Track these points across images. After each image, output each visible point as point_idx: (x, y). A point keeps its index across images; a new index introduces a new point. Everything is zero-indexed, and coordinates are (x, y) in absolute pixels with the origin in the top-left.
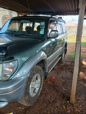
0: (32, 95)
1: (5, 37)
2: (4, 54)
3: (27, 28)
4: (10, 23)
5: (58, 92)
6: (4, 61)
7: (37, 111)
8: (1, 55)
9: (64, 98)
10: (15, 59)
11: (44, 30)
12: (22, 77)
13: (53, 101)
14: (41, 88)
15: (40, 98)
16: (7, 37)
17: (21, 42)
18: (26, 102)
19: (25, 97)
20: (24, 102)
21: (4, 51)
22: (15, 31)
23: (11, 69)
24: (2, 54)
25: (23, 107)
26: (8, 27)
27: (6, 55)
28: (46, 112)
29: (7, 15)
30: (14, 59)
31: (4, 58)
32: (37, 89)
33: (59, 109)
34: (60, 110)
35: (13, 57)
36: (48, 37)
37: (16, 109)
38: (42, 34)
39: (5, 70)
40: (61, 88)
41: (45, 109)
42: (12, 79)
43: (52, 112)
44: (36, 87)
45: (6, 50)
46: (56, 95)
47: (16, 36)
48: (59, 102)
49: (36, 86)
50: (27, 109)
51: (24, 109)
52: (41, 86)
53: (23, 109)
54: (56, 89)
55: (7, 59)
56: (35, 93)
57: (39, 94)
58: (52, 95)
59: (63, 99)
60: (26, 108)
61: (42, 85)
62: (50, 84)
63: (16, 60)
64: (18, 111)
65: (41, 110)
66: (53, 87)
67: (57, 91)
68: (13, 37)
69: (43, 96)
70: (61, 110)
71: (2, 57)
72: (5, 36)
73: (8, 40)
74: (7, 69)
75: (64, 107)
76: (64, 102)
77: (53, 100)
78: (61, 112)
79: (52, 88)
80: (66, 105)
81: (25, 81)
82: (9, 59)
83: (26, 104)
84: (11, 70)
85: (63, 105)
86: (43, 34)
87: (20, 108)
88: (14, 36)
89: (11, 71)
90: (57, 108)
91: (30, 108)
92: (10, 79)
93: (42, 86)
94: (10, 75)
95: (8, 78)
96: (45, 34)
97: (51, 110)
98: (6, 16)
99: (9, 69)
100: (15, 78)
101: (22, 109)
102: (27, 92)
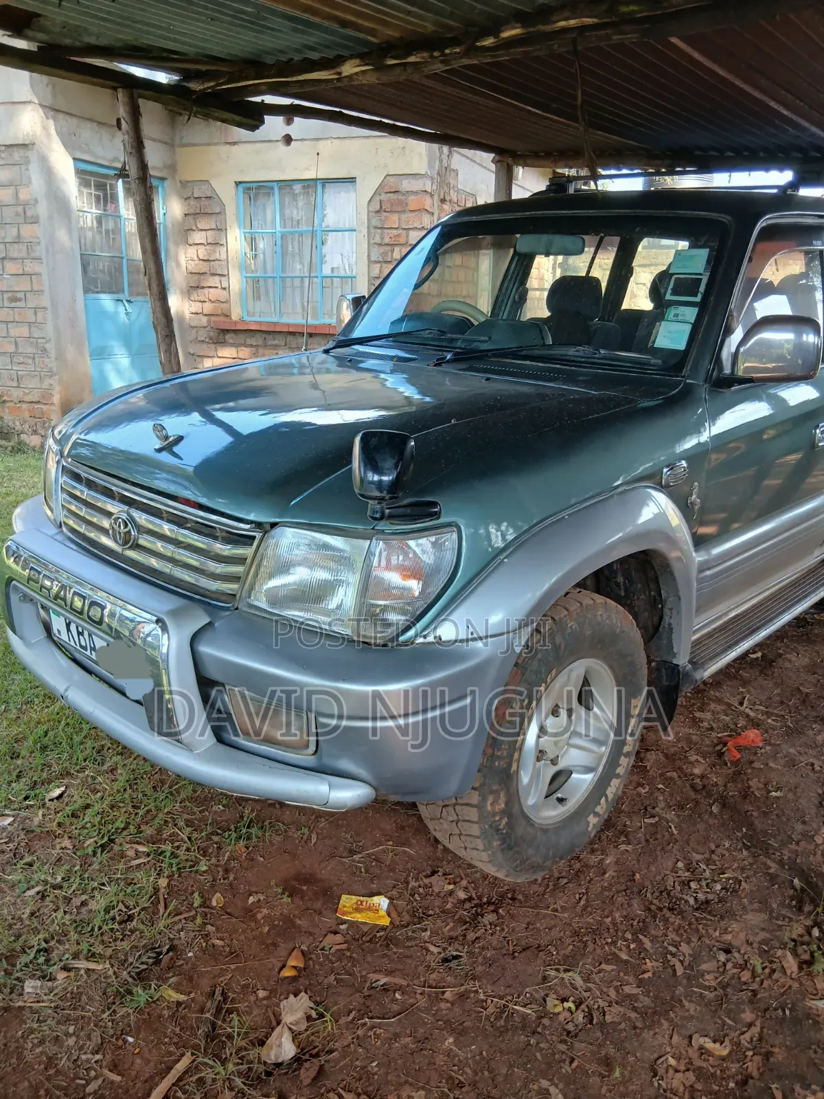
0: (535, 807)
1: (389, 365)
2: (385, 478)
3: (564, 289)
4: (434, 258)
5: (766, 850)
6: (382, 518)
7: (555, 933)
8: (372, 483)
9: (807, 908)
10: (442, 520)
11: (691, 314)
12: (480, 644)
13: (704, 906)
14: (615, 782)
15: (594, 859)
16: (399, 364)
17: (497, 405)
18: (484, 833)
19: (484, 798)
20: (475, 829)
21: (389, 463)
22: (463, 325)
23: (415, 578)
24: (376, 478)
25: (464, 883)
26: (417, 286)
27: (394, 487)
28: (624, 957)
29: (415, 176)
30: (437, 515)
31: (384, 504)
32: (583, 781)
33: (743, 967)
34: (746, 976)
35: (434, 504)
36: (727, 370)
37: (413, 884)
38: (674, 352)
39: (380, 581)
40: (799, 827)
41: (629, 936)
42: (410, 642)
43: (680, 972)
44: (573, 757)
45: (402, 452)
46: (743, 869)
47: (469, 358)
48: (755, 919)
49: (573, 751)
50: (489, 903)
51: (470, 899)
52: (613, 762)
53: (462, 895)
54: (750, 826)
55: (401, 511)
56: (561, 800)
57: (593, 820)
58: (708, 862)
59: (800, 909)
60: (480, 898)
61: (624, 761)
62: (702, 777)
63: (449, 525)
64: (423, 897)
65: (596, 932)
66: (724, 806)
67: (757, 844)
68: (444, 367)
69: (623, 847)
70: (754, 976)
71: (376, 494)
72: (392, 358)
73: (410, 392)
74: (394, 578)
75: (791, 964)
76: (801, 930)
77: (701, 896)
78: (755, 993)
79: (715, 809)
80: (806, 957)
81: (492, 673)
82: (409, 511)
83: (485, 856)
84: (415, 586)
85: (784, 946)
86: (681, 346)
87: (440, 884)
88: (456, 360)
89: (410, 589)
90: (722, 957)
91: (513, 899)
92: (401, 639)
93: (620, 770)
94: (403, 613)
95: (391, 631)
96: (694, 353)
97: (674, 955)
98: (406, 185)
99: (406, 577)
100: (431, 639)
101: (451, 893)
102: (503, 764)
